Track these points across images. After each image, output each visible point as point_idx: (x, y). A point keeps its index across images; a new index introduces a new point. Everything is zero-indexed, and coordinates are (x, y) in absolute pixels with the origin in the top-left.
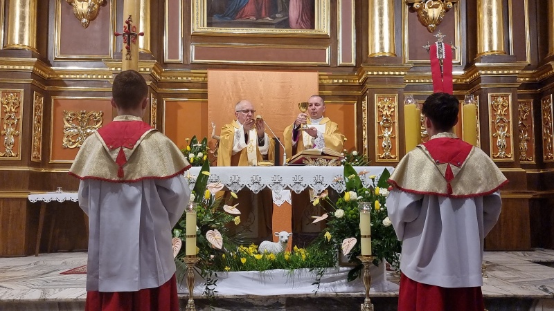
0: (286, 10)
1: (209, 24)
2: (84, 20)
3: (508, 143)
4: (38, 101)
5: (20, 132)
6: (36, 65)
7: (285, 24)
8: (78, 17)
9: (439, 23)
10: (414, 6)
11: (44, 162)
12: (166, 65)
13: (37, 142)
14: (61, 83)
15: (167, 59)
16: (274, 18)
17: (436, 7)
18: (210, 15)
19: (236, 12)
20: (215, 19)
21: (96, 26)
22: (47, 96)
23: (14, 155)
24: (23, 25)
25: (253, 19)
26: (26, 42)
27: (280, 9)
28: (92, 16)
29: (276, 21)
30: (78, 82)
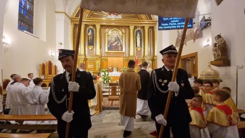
0: (119, 49)
1: (108, 51)
6: (84, 57)
8: (90, 50)
9: (140, 51)
12: (102, 56)
14: (87, 59)
17: (139, 49)
19: (112, 49)
20: (109, 50)
24: (82, 51)
25: (114, 50)
26: (83, 54)
28: (92, 50)
30: (90, 59)
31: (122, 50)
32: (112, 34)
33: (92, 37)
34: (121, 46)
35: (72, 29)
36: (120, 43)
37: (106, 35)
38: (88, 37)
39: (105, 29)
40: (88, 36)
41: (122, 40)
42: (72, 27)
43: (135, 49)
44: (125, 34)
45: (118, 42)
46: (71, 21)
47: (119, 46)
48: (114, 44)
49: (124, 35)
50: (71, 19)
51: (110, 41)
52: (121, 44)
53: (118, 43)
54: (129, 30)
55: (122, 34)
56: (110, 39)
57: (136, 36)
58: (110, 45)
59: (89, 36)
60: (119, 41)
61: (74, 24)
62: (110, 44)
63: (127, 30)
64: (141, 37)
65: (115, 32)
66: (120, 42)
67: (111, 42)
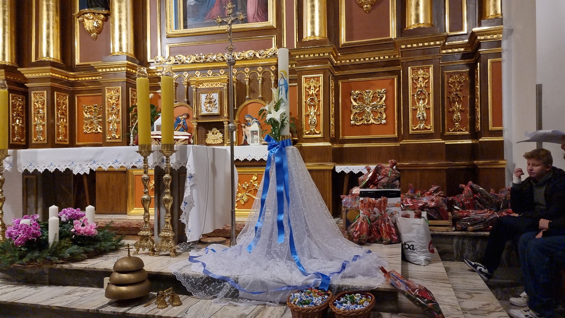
0: (244, 9)
2: (93, 34)
4: (63, 99)
11: (73, 144)
12: (149, 63)
13: (62, 130)
15: (149, 60)
19: (206, 14)
21: (102, 37)
22: (72, 95)
23: (43, 140)
24: (48, 42)
27: (239, 8)
31: (263, 13)
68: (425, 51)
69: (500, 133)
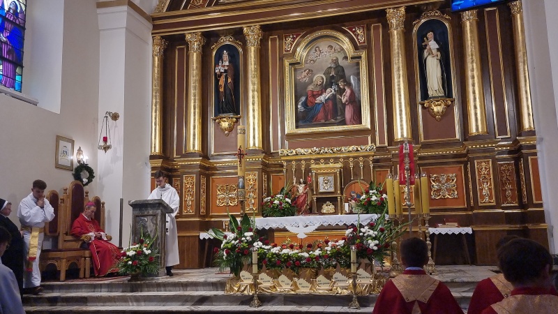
0: (343, 114)
1: (297, 127)
2: (226, 132)
3: (491, 193)
4: (203, 181)
5: (194, 199)
6: (202, 161)
7: (343, 123)
8: (223, 130)
9: (443, 115)
10: (425, 105)
11: (207, 215)
12: (272, 154)
13: (203, 204)
14: (215, 169)
15: (272, 151)
16: (336, 120)
17: (440, 105)
18: (297, 121)
19: (312, 118)
20: (300, 123)
21: (233, 135)
22: (208, 177)
23: (192, 212)
24: (194, 139)
25: (323, 121)
26: (196, 148)
27: (339, 114)
28: (231, 129)
29: (338, 121)
30: (224, 168)
31: (358, 118)
32: (312, 57)
33: (229, 80)
34: (355, 102)
35: (156, 58)
36: (348, 91)
37: (287, 63)
38: (217, 81)
39: (281, 39)
40: (218, 77)
41: (358, 75)
42: (157, 48)
43: (420, 107)
44: (368, 48)
45: (341, 85)
46: (155, 27)
47: (344, 105)
48: (322, 98)
49: (364, 55)
50: (154, 19)
51: (306, 85)
52: (352, 93)
53: (341, 91)
54: (386, 27)
55: (356, 48)
56: (307, 79)
57: (422, 49)
58: (305, 104)
59: (220, 76)
60: (345, 81)
61: (163, 37)
62: (303, 99)
63: (376, 28)
64: (443, 49)
65: (323, 45)
66: (349, 84)
67: (310, 88)
68: (485, 151)
69: (541, 205)
